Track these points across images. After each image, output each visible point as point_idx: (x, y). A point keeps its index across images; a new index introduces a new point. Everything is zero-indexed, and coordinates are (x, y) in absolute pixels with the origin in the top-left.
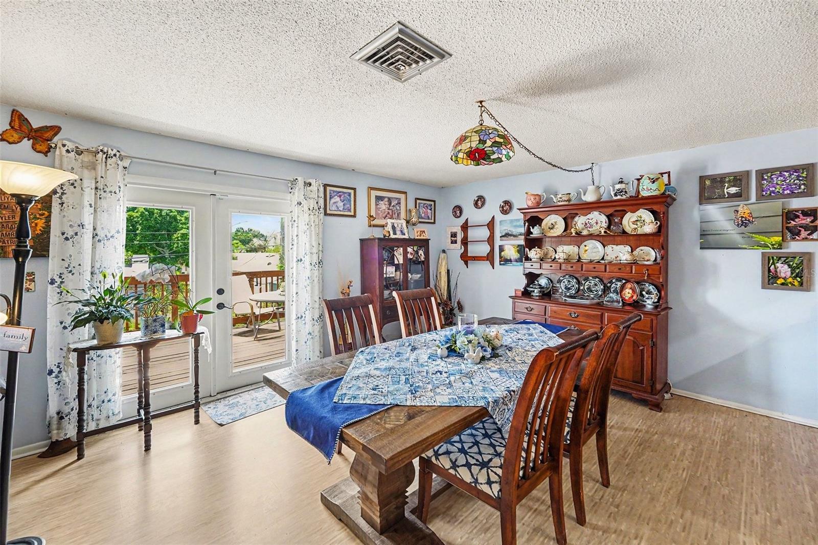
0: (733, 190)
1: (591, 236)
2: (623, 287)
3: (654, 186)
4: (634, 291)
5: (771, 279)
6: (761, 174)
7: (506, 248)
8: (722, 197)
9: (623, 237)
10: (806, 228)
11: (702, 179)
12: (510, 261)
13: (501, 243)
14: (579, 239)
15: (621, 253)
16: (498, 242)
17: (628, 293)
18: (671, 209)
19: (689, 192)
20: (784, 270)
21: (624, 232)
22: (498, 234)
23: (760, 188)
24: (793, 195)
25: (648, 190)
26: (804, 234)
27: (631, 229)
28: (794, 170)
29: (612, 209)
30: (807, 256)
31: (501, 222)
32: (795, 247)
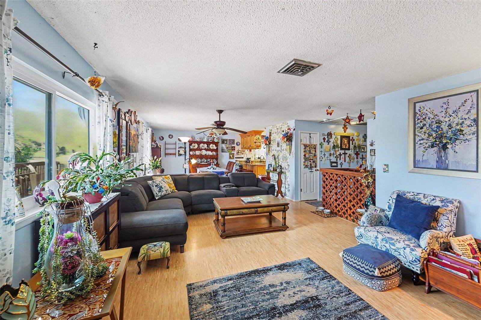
0: (226, 142)
1: (204, 149)
2: (210, 160)
3: (217, 140)
5: (230, 158)
6: (229, 140)
7: (180, 151)
8: (224, 143)
9: (210, 150)
10: (234, 149)
11: (222, 139)
12: (182, 155)
13: (179, 150)
14: (201, 150)
15: (210, 153)
16: (177, 149)
17: (212, 161)
18: (218, 145)
19: (220, 141)
20: (232, 156)
22: (177, 147)
23: (229, 142)
24: (232, 144)
25: (215, 141)
27: (211, 148)
28: (233, 140)
29: (208, 143)
30: (234, 154)
31: (179, 143)
32: (233, 152)
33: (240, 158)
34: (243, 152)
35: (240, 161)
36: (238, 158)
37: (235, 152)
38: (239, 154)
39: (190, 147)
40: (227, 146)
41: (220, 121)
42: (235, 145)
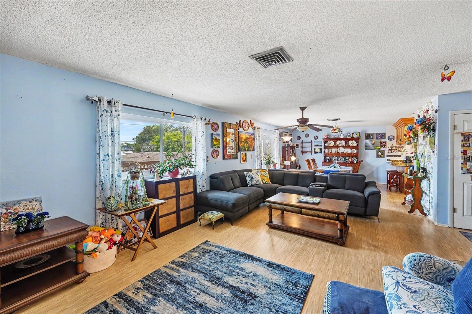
0: (372, 137)
1: (341, 146)
2: (349, 159)
3: (357, 136)
4: (352, 159)
5: (378, 156)
6: (376, 134)
7: (316, 149)
8: (369, 138)
9: (349, 147)
10: (384, 145)
11: (365, 134)
12: (317, 153)
13: (315, 148)
14: (338, 147)
15: (349, 151)
16: (313, 148)
17: (350, 160)
18: (359, 140)
19: (363, 137)
20: (380, 154)
21: (349, 145)
22: (313, 145)
23: (376, 137)
24: (382, 139)
25: (355, 136)
26: (384, 146)
27: (351, 145)
28: (382, 134)
29: (347, 140)
30: (384, 151)
31: (314, 142)
32: (382, 149)
33: (395, 156)
34: (400, 149)
35: (395, 161)
36: (390, 156)
37: (386, 150)
38: (392, 151)
39: (325, 145)
40: (373, 142)
41: (303, 119)
42: (386, 140)
